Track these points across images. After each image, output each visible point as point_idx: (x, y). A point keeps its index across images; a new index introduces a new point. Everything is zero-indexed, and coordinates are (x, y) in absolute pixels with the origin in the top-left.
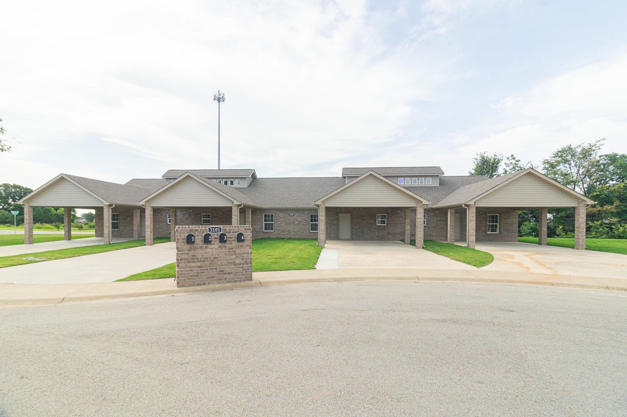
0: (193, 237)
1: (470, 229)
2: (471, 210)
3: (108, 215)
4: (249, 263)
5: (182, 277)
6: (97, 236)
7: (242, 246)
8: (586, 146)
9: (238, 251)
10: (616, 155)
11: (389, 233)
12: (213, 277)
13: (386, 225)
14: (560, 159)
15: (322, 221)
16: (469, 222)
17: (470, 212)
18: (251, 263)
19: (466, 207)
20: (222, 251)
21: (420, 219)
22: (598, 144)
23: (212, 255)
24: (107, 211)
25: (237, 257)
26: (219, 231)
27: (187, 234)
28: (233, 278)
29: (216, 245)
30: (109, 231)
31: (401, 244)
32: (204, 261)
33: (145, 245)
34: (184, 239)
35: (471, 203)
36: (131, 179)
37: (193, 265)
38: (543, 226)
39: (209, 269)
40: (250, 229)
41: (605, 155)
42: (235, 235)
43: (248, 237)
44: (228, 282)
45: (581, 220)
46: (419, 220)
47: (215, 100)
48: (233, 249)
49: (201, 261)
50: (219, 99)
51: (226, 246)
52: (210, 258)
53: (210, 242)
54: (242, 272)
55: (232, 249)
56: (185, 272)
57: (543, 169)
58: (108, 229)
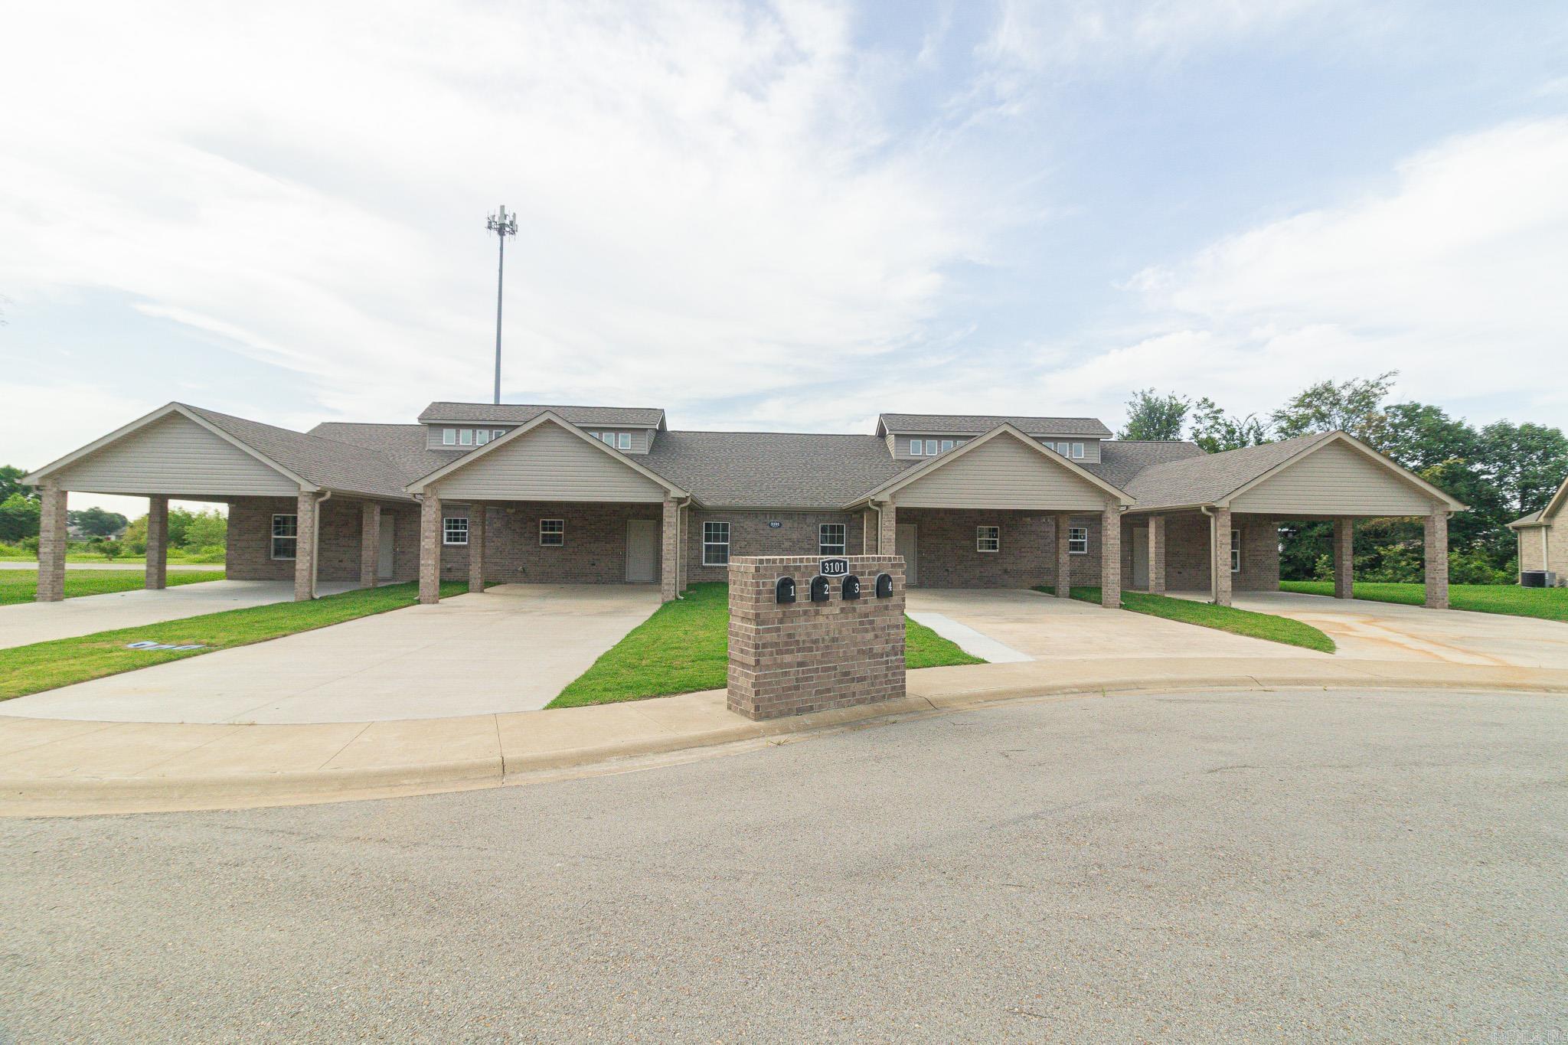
0: (792, 587)
1: (1220, 562)
2: (1221, 520)
3: (310, 520)
4: (899, 653)
5: (766, 692)
6: (230, 578)
7: (886, 608)
8: (1359, 385)
9: (879, 621)
10: (1418, 406)
11: (1006, 571)
12: (828, 690)
13: (998, 550)
14: (1310, 411)
15: (888, 542)
16: (1218, 548)
17: (1218, 524)
18: (902, 653)
19: (1210, 514)
20: (847, 623)
21: (1114, 539)
22: (1383, 382)
23: (828, 633)
24: (310, 508)
25: (876, 636)
26: (842, 571)
27: (778, 577)
28: (868, 692)
29: (836, 604)
30: (311, 565)
31: (1044, 598)
32: (810, 650)
33: (419, 602)
34: (771, 592)
35: (1224, 504)
36: (319, 423)
37: (788, 658)
38: (1344, 557)
39: (820, 670)
40: (901, 565)
41: (1395, 407)
42: (873, 579)
43: (899, 585)
44: (860, 702)
45: (1437, 544)
46: (1112, 542)
47: (490, 227)
48: (868, 617)
49: (803, 650)
50: (503, 228)
51: (854, 609)
52: (823, 639)
53: (827, 597)
54: (886, 675)
55: (866, 615)
56: (771, 678)
57: (1278, 432)
58: (309, 558)
